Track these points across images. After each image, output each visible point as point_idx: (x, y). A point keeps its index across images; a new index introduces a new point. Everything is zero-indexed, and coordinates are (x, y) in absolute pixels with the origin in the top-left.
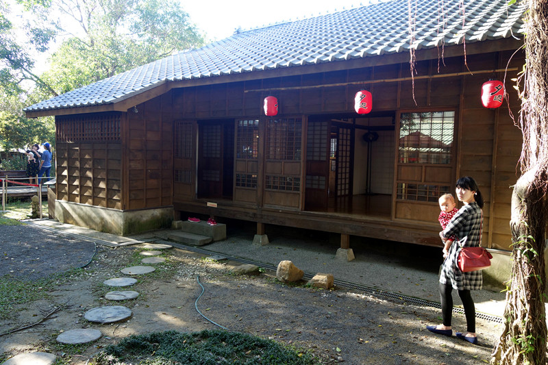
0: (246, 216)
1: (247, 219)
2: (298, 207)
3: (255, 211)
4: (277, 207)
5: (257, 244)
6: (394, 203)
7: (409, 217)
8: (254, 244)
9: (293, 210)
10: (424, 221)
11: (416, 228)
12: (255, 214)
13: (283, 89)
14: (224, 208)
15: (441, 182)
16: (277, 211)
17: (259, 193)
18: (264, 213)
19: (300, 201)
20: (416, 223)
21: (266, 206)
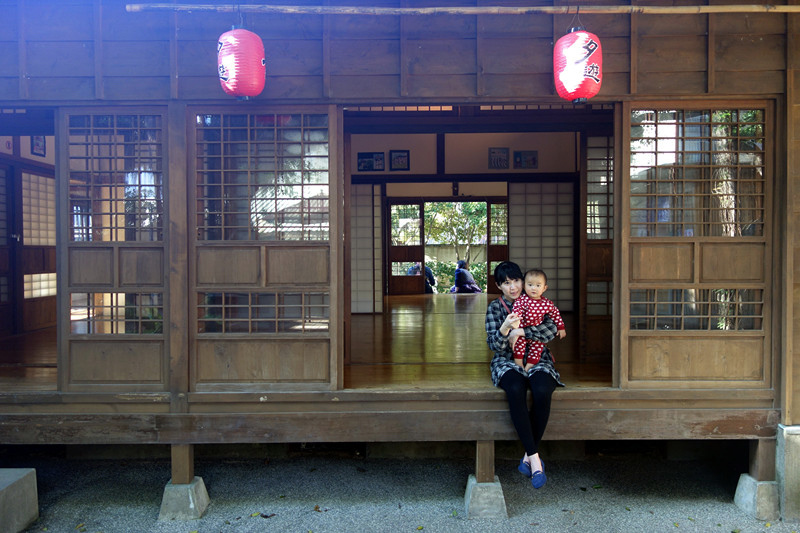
0: (125, 428)
1: (130, 438)
2: (328, 380)
3: (161, 410)
4: (247, 388)
5: (180, 516)
6: (624, 343)
7: (665, 373)
8: (164, 519)
9: (310, 389)
10: (702, 379)
11: (688, 400)
12: (160, 421)
13: (291, 10)
14: (22, 412)
15: (742, 281)
16: (250, 400)
17: (176, 350)
18: (196, 412)
19: (334, 363)
20: (685, 384)
21: (202, 390)
